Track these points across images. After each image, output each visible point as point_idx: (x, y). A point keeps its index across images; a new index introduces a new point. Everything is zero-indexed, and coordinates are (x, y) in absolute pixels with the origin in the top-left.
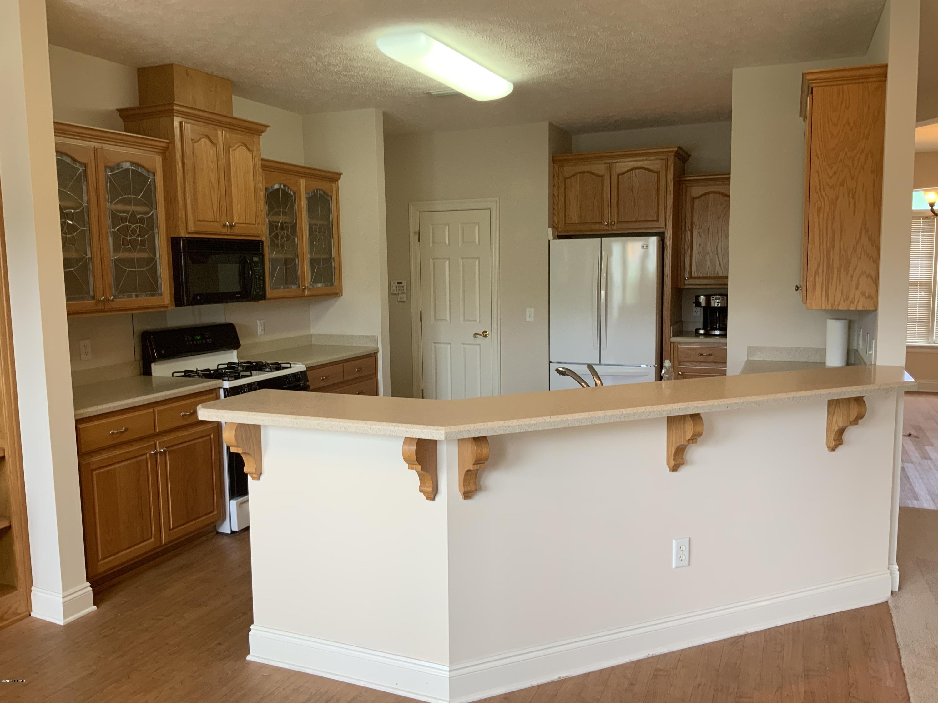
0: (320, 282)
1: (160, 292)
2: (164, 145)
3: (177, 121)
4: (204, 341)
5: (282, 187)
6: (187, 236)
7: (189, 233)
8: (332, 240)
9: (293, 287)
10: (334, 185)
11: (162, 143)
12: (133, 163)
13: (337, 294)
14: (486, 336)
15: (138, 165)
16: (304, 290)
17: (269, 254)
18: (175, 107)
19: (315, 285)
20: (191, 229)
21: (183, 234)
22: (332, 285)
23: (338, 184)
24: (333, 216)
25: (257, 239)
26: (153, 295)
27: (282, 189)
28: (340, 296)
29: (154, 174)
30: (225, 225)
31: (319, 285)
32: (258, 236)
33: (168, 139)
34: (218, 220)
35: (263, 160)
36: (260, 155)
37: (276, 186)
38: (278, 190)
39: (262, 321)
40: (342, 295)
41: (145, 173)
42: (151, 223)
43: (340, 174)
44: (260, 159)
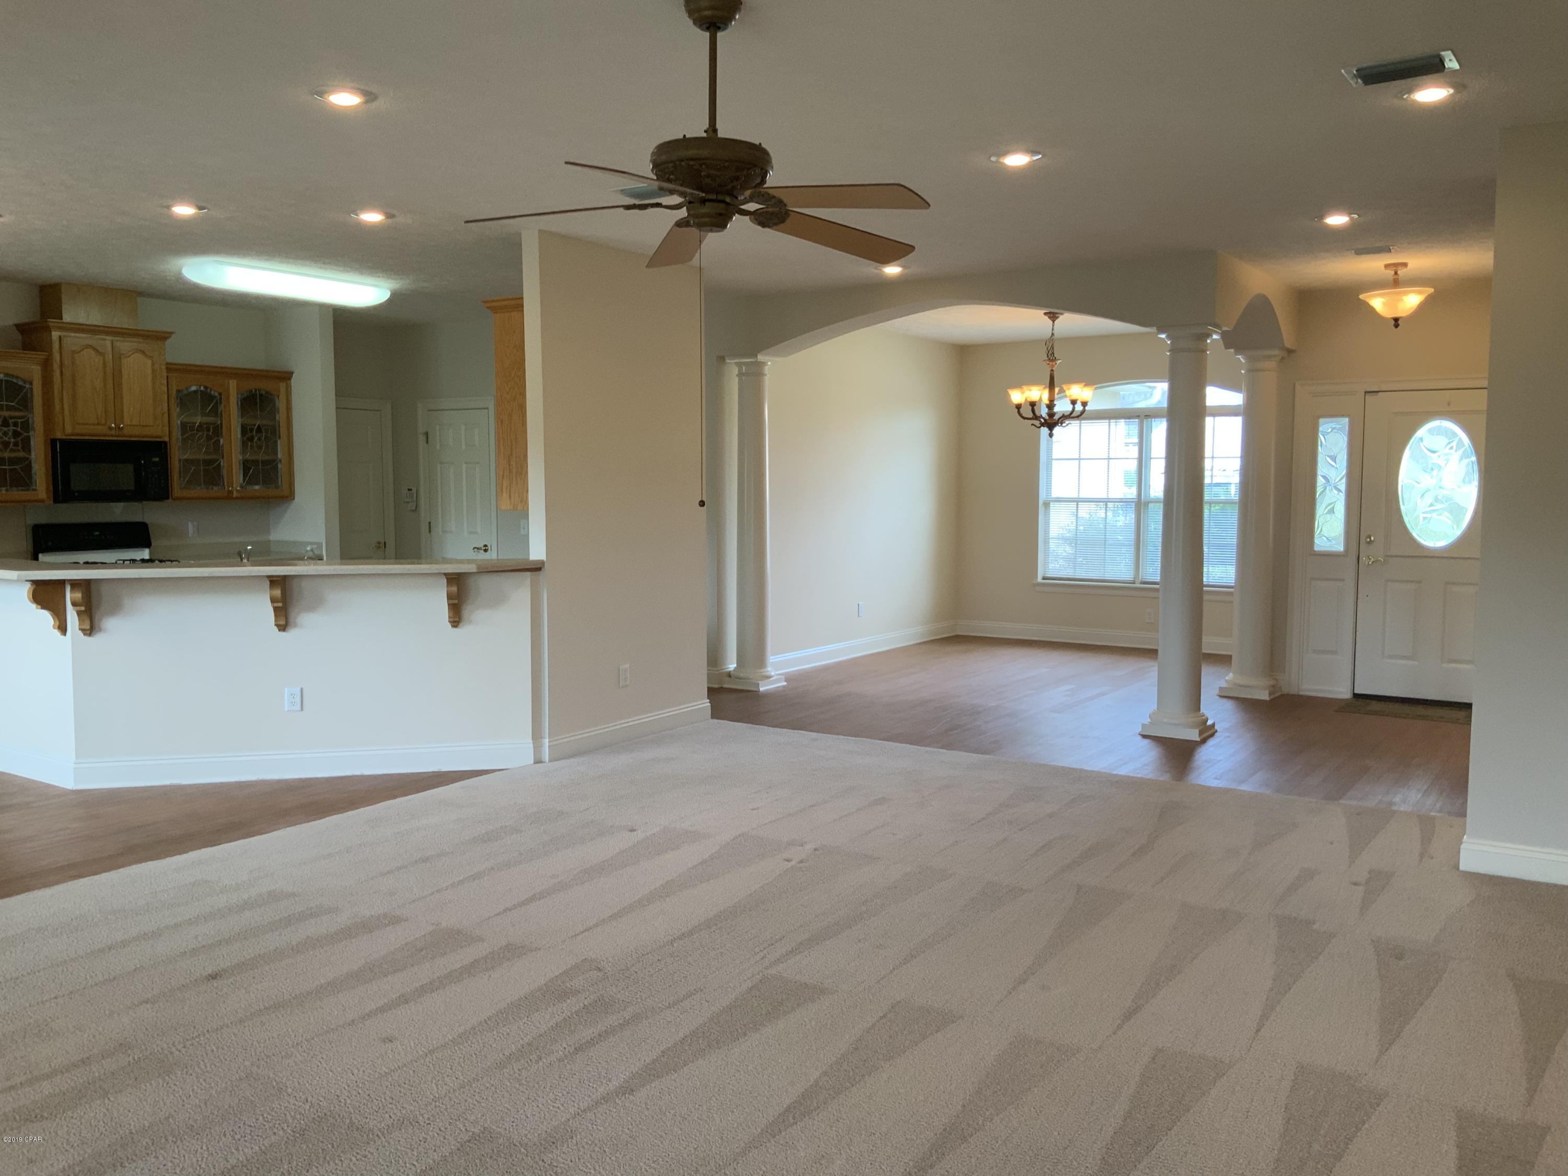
0: (257, 484)
1: (34, 488)
2: (43, 357)
3: (55, 335)
4: (103, 537)
5: (202, 388)
6: (64, 437)
7: (66, 435)
8: (279, 442)
9: (215, 488)
10: (282, 386)
11: (42, 356)
12: (6, 375)
13: (288, 496)
14: (486, 551)
15: (13, 376)
16: (231, 492)
17: (177, 455)
18: (50, 324)
19: (249, 488)
20: (69, 430)
21: (59, 435)
22: (277, 487)
23: (290, 383)
24: (281, 417)
25: (158, 440)
26: (28, 490)
27: (201, 391)
28: (291, 500)
29: (31, 383)
30: (110, 428)
31: (257, 487)
32: (160, 437)
33: (46, 352)
34: (103, 422)
35: (167, 364)
36: (165, 359)
37: (194, 388)
38: (195, 392)
39: (196, 523)
40: (294, 499)
41: (21, 383)
42: (26, 426)
43: (292, 373)
44: (165, 363)
